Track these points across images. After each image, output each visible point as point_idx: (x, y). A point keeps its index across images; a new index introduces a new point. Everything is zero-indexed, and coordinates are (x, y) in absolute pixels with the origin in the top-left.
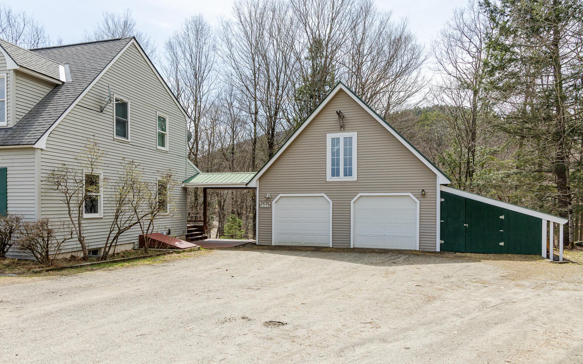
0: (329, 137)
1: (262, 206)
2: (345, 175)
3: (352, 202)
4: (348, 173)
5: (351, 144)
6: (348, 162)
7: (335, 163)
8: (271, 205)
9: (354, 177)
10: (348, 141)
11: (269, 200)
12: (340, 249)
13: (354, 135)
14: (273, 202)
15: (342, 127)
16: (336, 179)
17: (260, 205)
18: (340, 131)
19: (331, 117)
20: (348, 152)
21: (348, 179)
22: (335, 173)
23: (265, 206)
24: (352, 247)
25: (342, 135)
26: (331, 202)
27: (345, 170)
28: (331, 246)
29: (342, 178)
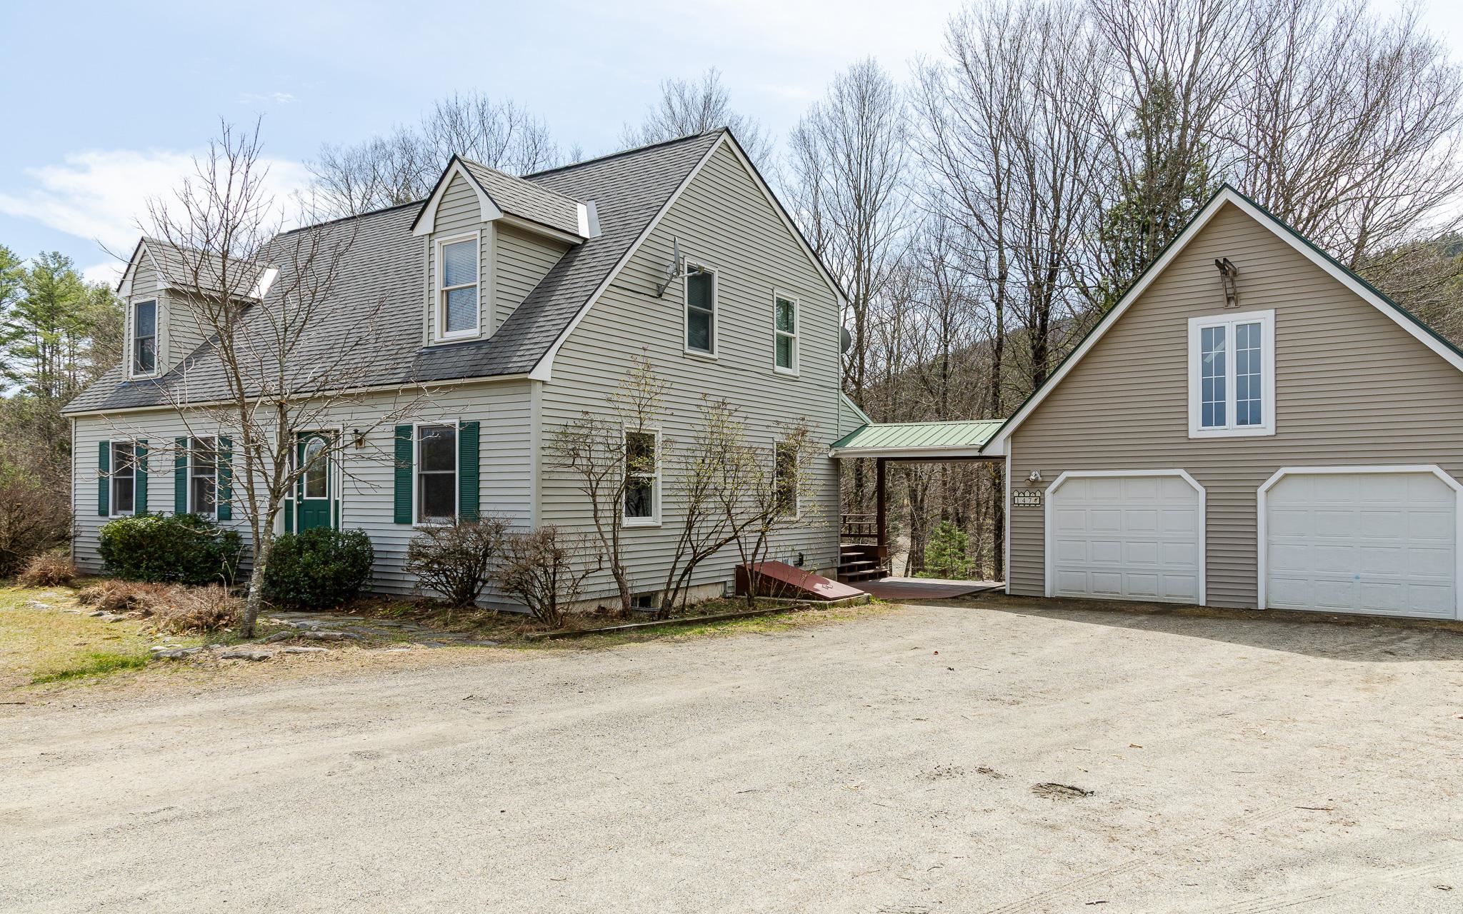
0: (1196, 326)
1: (1020, 500)
2: (1241, 421)
3: (1261, 491)
4: (1249, 414)
5: (1256, 341)
6: (1249, 388)
7: (1213, 390)
8: (1042, 499)
9: (1267, 426)
10: (1249, 335)
11: (1037, 486)
12: (1227, 610)
13: (1266, 318)
14: (1048, 492)
15: (1232, 300)
16: (1214, 432)
17: (1013, 499)
18: (1226, 309)
19: (1203, 275)
20: (1249, 363)
21: (1249, 430)
22: (1213, 415)
23: (1027, 500)
24: (1262, 606)
25: (1230, 321)
26: (1202, 491)
27: (1241, 408)
28: (1202, 603)
29: (1231, 428)
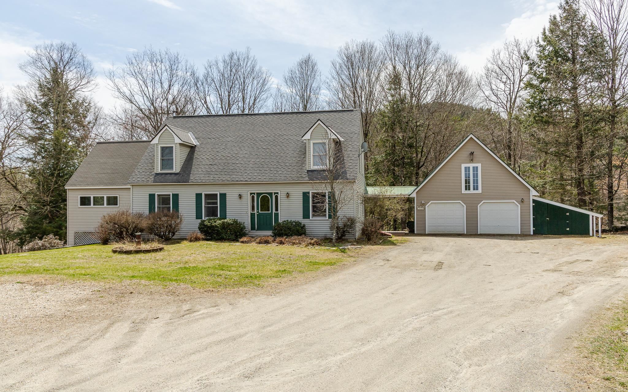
0: (463, 166)
1: (419, 209)
2: (474, 189)
3: (479, 206)
4: (475, 188)
5: (477, 171)
6: (476, 181)
7: (467, 182)
8: (425, 208)
9: (480, 191)
10: (475, 169)
11: (423, 205)
12: (472, 234)
13: (479, 165)
14: (426, 206)
15: (472, 161)
16: (468, 192)
17: (417, 208)
18: (470, 163)
19: (465, 154)
20: (476, 176)
21: (476, 192)
22: (467, 188)
23: (421, 209)
24: (479, 233)
25: (471, 165)
26: (465, 206)
27: (474, 186)
28: (465, 233)
29: (472, 191)
